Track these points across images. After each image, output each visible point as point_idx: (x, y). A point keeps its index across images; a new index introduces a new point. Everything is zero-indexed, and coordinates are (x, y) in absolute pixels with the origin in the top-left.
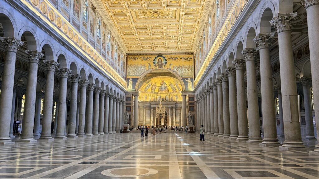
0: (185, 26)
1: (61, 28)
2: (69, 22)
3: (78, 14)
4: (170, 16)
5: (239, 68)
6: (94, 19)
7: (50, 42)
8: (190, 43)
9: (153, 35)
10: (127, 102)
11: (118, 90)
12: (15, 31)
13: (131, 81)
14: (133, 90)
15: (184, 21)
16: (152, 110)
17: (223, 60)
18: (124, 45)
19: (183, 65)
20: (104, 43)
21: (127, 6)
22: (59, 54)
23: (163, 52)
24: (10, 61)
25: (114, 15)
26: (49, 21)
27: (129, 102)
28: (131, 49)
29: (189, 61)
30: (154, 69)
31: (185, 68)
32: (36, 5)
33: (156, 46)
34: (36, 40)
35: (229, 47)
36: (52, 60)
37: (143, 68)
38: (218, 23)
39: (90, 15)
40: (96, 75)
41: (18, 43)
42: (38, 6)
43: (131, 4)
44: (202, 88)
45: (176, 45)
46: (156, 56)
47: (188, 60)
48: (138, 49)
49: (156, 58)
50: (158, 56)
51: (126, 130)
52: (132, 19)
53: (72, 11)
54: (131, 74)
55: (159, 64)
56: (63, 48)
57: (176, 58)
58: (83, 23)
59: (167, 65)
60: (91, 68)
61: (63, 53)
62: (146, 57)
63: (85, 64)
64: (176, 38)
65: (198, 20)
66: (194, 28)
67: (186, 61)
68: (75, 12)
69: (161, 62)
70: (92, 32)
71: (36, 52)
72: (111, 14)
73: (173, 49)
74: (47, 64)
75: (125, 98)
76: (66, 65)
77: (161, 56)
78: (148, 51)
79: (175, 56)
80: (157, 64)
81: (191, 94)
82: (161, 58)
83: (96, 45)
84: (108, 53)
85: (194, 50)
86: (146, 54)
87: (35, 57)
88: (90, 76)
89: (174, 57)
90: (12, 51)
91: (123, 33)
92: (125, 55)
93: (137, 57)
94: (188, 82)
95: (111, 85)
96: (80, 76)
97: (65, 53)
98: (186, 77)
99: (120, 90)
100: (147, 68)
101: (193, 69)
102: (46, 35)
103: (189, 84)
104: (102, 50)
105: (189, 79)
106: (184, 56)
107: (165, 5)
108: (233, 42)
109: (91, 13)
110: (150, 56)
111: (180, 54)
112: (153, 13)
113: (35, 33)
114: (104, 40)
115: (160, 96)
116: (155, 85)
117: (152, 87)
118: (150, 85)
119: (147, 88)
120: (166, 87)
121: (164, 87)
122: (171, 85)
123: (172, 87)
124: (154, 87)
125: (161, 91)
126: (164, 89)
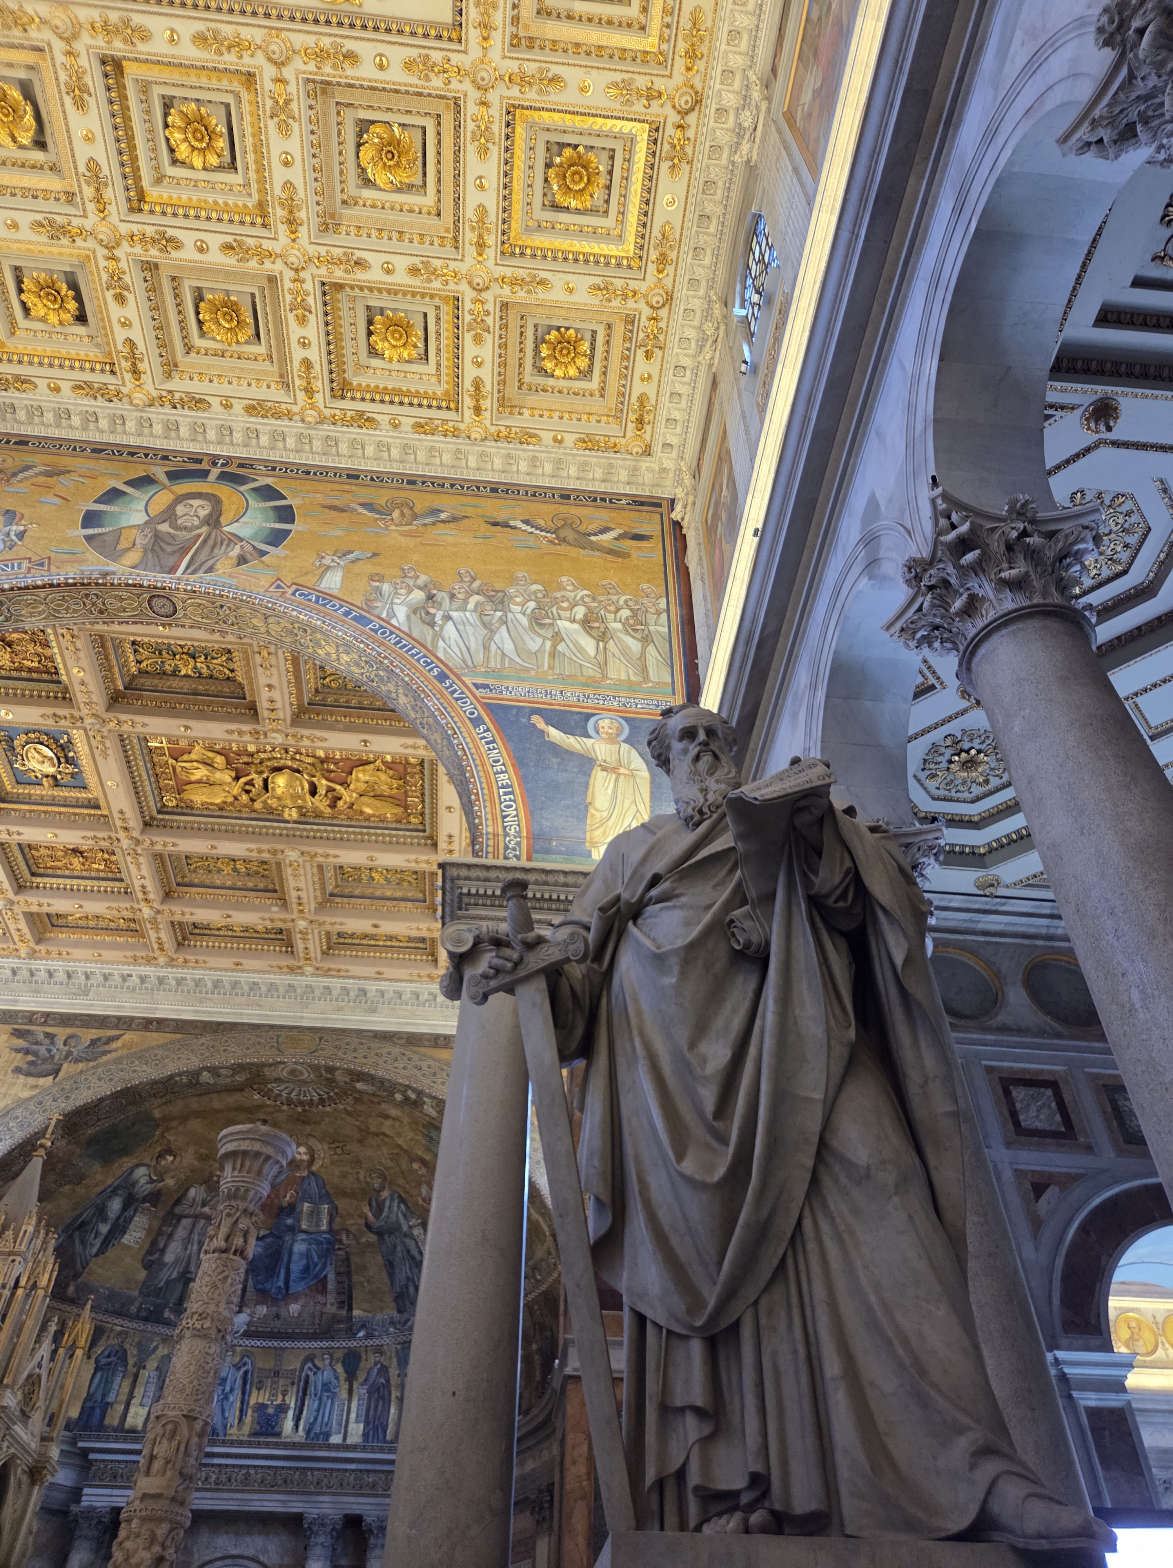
23: (261, 454)
29: (612, 552)
30: (70, 570)
47: (594, 547)
49: (140, 482)
50: (184, 475)
55: (159, 538)
57: (436, 511)
59: (289, 559)
67: (561, 549)
77: (233, 479)
78: (53, 398)
80: (128, 532)
82: (224, 491)
86: (20, 442)
98: (559, 696)
105: (607, 725)
110: (69, 463)
111: (497, 489)
115: (245, 1364)
116: (206, 1209)
117: (165, 1228)
118: (145, 1200)
119: (97, 1234)
120: (329, 1242)
121: (309, 1250)
122: (388, 1217)
123: (399, 1249)
124: (191, 1232)
125: (263, 1295)
126: (306, 1269)
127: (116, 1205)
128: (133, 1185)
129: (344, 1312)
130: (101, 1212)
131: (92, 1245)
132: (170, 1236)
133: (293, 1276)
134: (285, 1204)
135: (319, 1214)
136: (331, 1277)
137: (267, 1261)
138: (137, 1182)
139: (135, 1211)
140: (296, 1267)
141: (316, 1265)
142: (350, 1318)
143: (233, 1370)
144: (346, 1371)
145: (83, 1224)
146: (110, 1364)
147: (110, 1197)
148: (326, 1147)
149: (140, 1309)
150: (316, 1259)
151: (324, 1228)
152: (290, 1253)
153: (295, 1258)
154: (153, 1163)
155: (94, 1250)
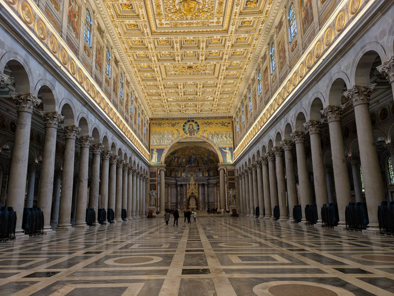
0: (225, 84)
1: (83, 84)
2: (92, 76)
3: (101, 67)
4: (207, 72)
5: (314, 132)
6: (117, 75)
7: (70, 101)
8: (229, 105)
9: (184, 94)
10: (151, 179)
11: (141, 164)
12: (31, 84)
13: (156, 153)
14: (159, 163)
15: (224, 78)
16: (179, 188)
17: (285, 123)
18: (147, 108)
19: (219, 132)
20: (127, 105)
21: (156, 59)
22: (80, 117)
23: (194, 116)
24: (24, 124)
25: (139, 71)
26: (70, 73)
27: (153, 178)
28: (155, 113)
29: (227, 126)
30: (184, 137)
31: (222, 134)
32: (55, 53)
33: (186, 108)
34: (55, 97)
35: (296, 106)
36: (73, 124)
37: (170, 136)
38: (273, 78)
39: (113, 69)
40: (119, 144)
41: (34, 100)
42: (57, 54)
43: (161, 56)
44: (247, 159)
45: (212, 108)
46: (186, 121)
47: (225, 125)
48: (164, 113)
49: (186, 123)
50: (189, 121)
51: (152, 214)
52: (160, 75)
53: (94, 63)
54: (155, 144)
55: (190, 131)
56: (85, 110)
57: (211, 123)
58: (106, 79)
59: (200, 132)
60: (114, 136)
61: (85, 116)
62: (174, 122)
63: (108, 131)
64: (212, 98)
65: (241, 76)
66: (235, 86)
67: (223, 126)
68: (97, 65)
69: (193, 128)
70: (115, 91)
71: (55, 113)
72: (136, 69)
73: (207, 113)
74: (66, 129)
75: (149, 174)
76: (88, 131)
77: (193, 121)
78: (176, 115)
79: (210, 121)
80: (187, 131)
81: (229, 168)
82: (192, 123)
83: (119, 107)
84: (131, 117)
85: (232, 113)
86: (174, 119)
87: (54, 120)
88: (113, 146)
89: (208, 122)
90: (27, 112)
91: (147, 93)
92: (148, 121)
93: (163, 122)
94: (226, 153)
95: (135, 158)
96: (103, 146)
97: (87, 116)
98: (224, 146)
99: (143, 164)
100: (176, 136)
101: (231, 136)
102: (67, 92)
103: (227, 154)
104: (125, 114)
105: (227, 148)
106: (221, 121)
107: (204, 58)
108: (303, 99)
109: (114, 67)
110: (179, 121)
111: (216, 118)
112: (187, 67)
113: (54, 89)
114: (127, 101)
115: (189, 170)
116: (182, 157)
122: (202, 157)
123: (203, 159)
129: (198, 165)
134: (190, 156)
135: (194, 156)
137: (189, 161)
140: (192, 161)
141: (194, 161)
143: (187, 171)
144: (199, 170)
149: (177, 166)
151: (195, 158)
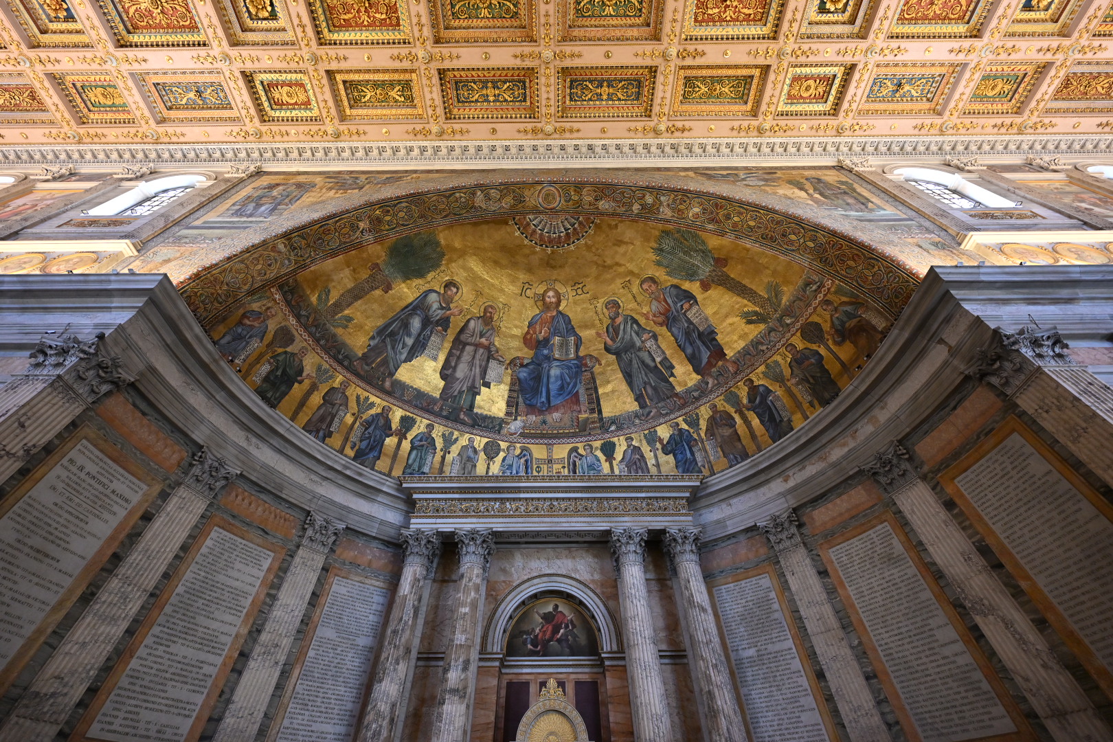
115: (524, 456)
116: (483, 340)
117: (454, 351)
118: (438, 323)
119: (404, 345)
120: (578, 367)
121: (562, 374)
122: (623, 338)
123: (634, 362)
124: (474, 357)
125: (532, 408)
126: (562, 388)
127: (416, 323)
128: (429, 308)
129: (596, 415)
130: (406, 325)
131: (401, 353)
132: (459, 358)
133: (552, 393)
134: (541, 338)
135: (567, 345)
136: (582, 391)
137: (531, 383)
138: (431, 306)
139: (431, 333)
140: (554, 387)
141: (569, 384)
142: (601, 419)
143: (516, 459)
144: (605, 455)
145: (392, 334)
146: (423, 446)
147: (411, 315)
148: (569, 289)
149: (441, 409)
150: (568, 380)
151: (572, 356)
152: (548, 377)
153: (552, 380)
154: (442, 292)
155: (403, 357)
